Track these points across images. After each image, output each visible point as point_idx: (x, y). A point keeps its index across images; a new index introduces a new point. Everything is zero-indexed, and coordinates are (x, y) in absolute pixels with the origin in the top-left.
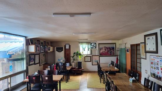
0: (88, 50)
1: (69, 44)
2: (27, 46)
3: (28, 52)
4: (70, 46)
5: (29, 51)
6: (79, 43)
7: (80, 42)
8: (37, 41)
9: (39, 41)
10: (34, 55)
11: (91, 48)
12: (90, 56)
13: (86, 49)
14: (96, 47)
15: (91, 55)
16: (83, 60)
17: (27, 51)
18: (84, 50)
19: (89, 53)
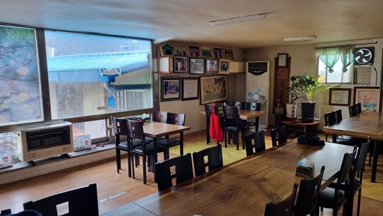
0: (345, 70)
1: (287, 54)
2: (155, 60)
3: (159, 72)
4: (288, 60)
5: (161, 70)
6: (316, 48)
7: (319, 46)
8: (190, 47)
9: (197, 48)
10: (179, 79)
11: (356, 63)
12: (350, 90)
13: (338, 67)
14: (372, 62)
15: (352, 87)
16: (325, 99)
17: (156, 70)
18: (331, 71)
19: (347, 78)
